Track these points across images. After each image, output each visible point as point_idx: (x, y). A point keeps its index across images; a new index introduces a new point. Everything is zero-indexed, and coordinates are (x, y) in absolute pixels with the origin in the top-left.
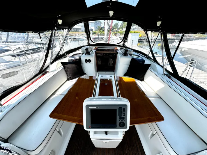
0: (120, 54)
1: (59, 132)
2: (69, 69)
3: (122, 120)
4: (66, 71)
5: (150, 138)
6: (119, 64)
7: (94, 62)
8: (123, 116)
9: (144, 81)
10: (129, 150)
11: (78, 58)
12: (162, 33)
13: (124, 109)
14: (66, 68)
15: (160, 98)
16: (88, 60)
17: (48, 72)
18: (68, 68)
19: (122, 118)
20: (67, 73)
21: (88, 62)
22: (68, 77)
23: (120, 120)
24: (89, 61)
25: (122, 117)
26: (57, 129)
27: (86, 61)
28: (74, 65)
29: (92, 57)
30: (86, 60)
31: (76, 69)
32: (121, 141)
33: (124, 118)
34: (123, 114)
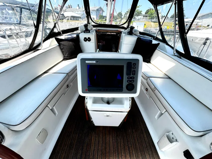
0: (124, 33)
1: (52, 110)
2: (65, 47)
3: (130, 81)
4: (61, 49)
5: (156, 119)
6: (123, 44)
7: (94, 41)
8: (133, 75)
9: (150, 63)
10: (132, 131)
11: (75, 36)
12: (177, 1)
13: (135, 64)
14: (62, 45)
15: (170, 78)
16: (87, 38)
17: (40, 49)
18: (64, 45)
19: (131, 78)
20: (63, 52)
21: (87, 41)
22: (64, 56)
23: (128, 80)
24: (89, 39)
25: (131, 76)
26: (48, 105)
27: (85, 40)
28: (71, 43)
29: (92, 36)
30: (85, 38)
31: (73, 47)
32: (127, 113)
33: (134, 77)
34: (133, 72)
